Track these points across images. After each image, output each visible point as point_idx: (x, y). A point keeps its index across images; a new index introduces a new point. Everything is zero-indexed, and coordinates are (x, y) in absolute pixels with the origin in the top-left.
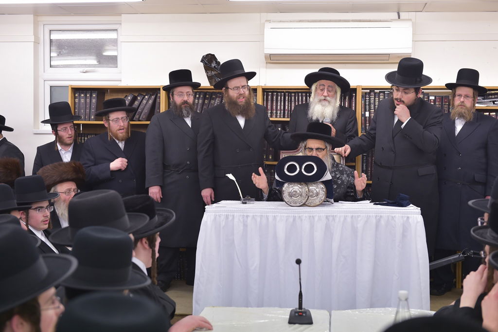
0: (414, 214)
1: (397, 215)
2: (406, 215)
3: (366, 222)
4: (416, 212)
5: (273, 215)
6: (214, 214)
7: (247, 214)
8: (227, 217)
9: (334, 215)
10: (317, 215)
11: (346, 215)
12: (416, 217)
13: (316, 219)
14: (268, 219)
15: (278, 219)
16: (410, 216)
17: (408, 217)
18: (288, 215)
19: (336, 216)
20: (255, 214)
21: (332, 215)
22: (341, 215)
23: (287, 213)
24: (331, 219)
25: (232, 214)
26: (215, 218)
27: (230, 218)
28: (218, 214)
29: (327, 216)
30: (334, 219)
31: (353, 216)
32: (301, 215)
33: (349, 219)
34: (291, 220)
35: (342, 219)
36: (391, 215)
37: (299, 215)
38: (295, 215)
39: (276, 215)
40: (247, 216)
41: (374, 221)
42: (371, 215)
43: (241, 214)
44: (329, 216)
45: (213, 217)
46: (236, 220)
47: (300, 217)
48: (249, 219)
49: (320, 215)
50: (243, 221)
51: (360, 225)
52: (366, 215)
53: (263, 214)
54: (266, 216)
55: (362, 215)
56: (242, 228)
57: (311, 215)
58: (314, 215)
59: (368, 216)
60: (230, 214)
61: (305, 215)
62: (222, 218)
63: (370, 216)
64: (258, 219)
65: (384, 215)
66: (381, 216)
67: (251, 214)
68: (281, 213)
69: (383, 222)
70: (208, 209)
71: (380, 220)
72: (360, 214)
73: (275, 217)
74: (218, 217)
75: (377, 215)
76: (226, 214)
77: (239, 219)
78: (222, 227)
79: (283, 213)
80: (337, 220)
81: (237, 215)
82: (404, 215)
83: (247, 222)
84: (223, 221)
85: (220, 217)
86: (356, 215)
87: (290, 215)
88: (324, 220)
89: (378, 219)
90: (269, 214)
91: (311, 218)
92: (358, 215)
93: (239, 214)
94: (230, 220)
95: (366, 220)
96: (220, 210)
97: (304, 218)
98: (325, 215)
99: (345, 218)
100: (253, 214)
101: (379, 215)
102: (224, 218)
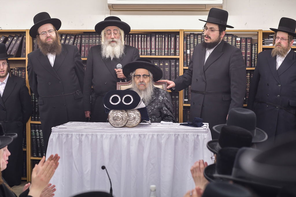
0: (202, 133)
1: (190, 134)
2: (196, 134)
3: (168, 139)
4: (204, 131)
5: (101, 134)
6: (58, 133)
7: (82, 133)
8: (67, 135)
9: (145, 133)
10: (133, 134)
11: (153, 133)
12: (204, 135)
13: (132, 137)
14: (97, 137)
15: (104, 137)
16: (199, 134)
17: (198, 135)
18: (112, 134)
19: (146, 134)
20: (87, 133)
21: (143, 133)
22: (150, 133)
23: (111, 133)
24: (142, 136)
25: (71, 133)
26: (59, 136)
27: (70, 136)
28: (60, 133)
29: (140, 135)
30: (145, 137)
31: (158, 134)
32: (121, 134)
33: (155, 137)
34: (114, 137)
35: (150, 137)
36: (186, 133)
37: (119, 134)
38: (116, 134)
39: (103, 134)
40: (82, 135)
41: (173, 138)
42: (171, 133)
43: (78, 133)
44: (141, 134)
45: (57, 136)
46: (74, 138)
47: (120, 135)
48: (83, 137)
49: (134, 134)
50: (79, 138)
51: (163, 141)
52: (168, 133)
53: (93, 134)
54: (96, 134)
55: (165, 133)
56: (78, 144)
57: (128, 134)
58: (130, 134)
59: (169, 134)
60: (69, 133)
61: (123, 134)
62: (64, 136)
63: (170, 134)
64: (90, 137)
65: (181, 133)
66: (178, 134)
67: (85, 134)
68: (106, 133)
69: (179, 139)
70: (53, 130)
71: (177, 138)
72: (163, 133)
73: (102, 136)
74: (61, 135)
75: (176, 133)
76: (66, 133)
77: (76, 137)
78: (63, 143)
79: (108, 133)
80: (147, 137)
81: (74, 134)
82: (195, 134)
83: (82, 139)
84: (64, 138)
85: (62, 135)
86: (161, 133)
87: (113, 134)
88: (137, 137)
89: (177, 136)
90: (98, 133)
91: (128, 136)
92: (162, 133)
93: (76, 133)
94: (69, 138)
95: (167, 137)
96: (63, 131)
97: (123, 136)
98: (139, 134)
99: (153, 136)
100: (86, 133)
101: (177, 133)
102: (65, 136)
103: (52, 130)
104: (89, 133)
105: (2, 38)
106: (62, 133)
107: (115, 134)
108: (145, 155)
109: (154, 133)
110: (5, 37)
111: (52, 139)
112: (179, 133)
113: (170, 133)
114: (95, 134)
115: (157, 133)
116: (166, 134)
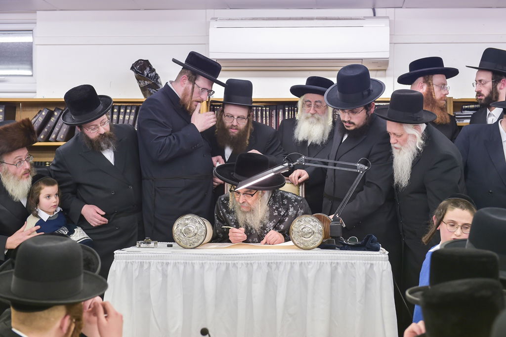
0: (379, 260)
1: (358, 261)
2: (369, 262)
3: (319, 270)
4: (382, 258)
5: (201, 262)
6: (125, 261)
7: (167, 261)
8: (142, 264)
9: (278, 261)
10: (257, 262)
11: (292, 261)
12: (382, 264)
13: (255, 267)
14: (194, 267)
15: (207, 267)
16: (374, 262)
17: (372, 265)
18: (219, 262)
19: (280, 263)
20: (177, 261)
21: (276, 261)
22: (286, 261)
23: (218, 260)
24: (274, 266)
25: (147, 261)
26: (126, 266)
27: (146, 266)
28: (129, 261)
29: (269, 263)
30: (278, 267)
31: (302, 263)
32: (236, 262)
33: (297, 268)
34: (223, 268)
35: (288, 267)
36: (350, 261)
37: (233, 262)
38: (228, 262)
39: (204, 262)
40: (167, 264)
41: (328, 269)
42: (325, 261)
43: (159, 261)
44: (272, 263)
45: (123, 265)
46: (153, 268)
47: (234, 264)
48: (170, 268)
49: (259, 262)
50: (162, 270)
51: (310, 275)
52: (319, 261)
53: (188, 261)
54: (192, 263)
55: (313, 261)
56: (160, 279)
57: (249, 262)
58: (252, 262)
59: (321, 263)
60: (145, 261)
61: (241, 262)
62: (135, 266)
63: (323, 263)
64: (182, 268)
65: (342, 261)
66: (337, 263)
67: (172, 261)
68: (210, 260)
69: (340, 271)
70: (117, 255)
71: (336, 268)
72: (311, 261)
73: (202, 265)
74: (129, 265)
75: (333, 261)
76: (140, 261)
77: (157, 267)
78: (134, 278)
79: (213, 260)
80: (282, 268)
81: (154, 262)
82: (367, 262)
83: (167, 271)
84: (136, 270)
85: (132, 264)
86: (306, 261)
87: (222, 262)
88: (265, 269)
89: (335, 266)
90: (195, 261)
91: (249, 265)
92: (309, 261)
93: (157, 261)
94: (145, 269)
95: (318, 268)
96: (133, 256)
97: (239, 266)
98: (268, 261)
99: (292, 264)
100: (175, 261)
101: (336, 261)
102: (137, 267)
103: (115, 255)
104: (179, 261)
105: (44, 111)
106: (132, 261)
107: (225, 262)
108: (280, 300)
109: (295, 261)
110: (48, 111)
111: (115, 271)
112: (339, 261)
113: (322, 261)
114: (190, 262)
115: (300, 261)
116: (315, 263)
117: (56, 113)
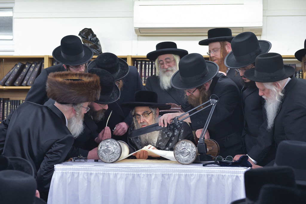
1: (227, 174)
2: (235, 175)
3: (198, 180)
5: (115, 173)
6: (61, 171)
7: (91, 172)
8: (73, 174)
9: (170, 173)
10: (154, 173)
11: (180, 173)
13: (153, 177)
14: (109, 176)
15: (119, 176)
16: (239, 175)
17: (237, 177)
18: (128, 173)
19: (171, 174)
20: (98, 172)
21: (168, 173)
22: (176, 173)
23: (127, 172)
24: (166, 177)
25: (77, 172)
26: (62, 175)
27: (76, 175)
28: (64, 171)
29: (163, 174)
30: (169, 178)
31: (186, 175)
32: (139, 173)
33: (183, 178)
34: (131, 177)
35: (177, 177)
36: (221, 174)
38: (134, 173)
39: (117, 173)
40: (91, 174)
41: (206, 179)
42: (203, 174)
43: (85, 172)
44: (165, 174)
45: (60, 175)
46: (81, 177)
47: (138, 174)
48: (93, 177)
49: (156, 173)
50: (88, 178)
51: (192, 183)
52: (199, 174)
53: (105, 172)
54: (108, 173)
55: (195, 173)
56: (86, 185)
57: (149, 173)
58: (151, 173)
59: (200, 175)
60: (75, 171)
61: (143, 173)
62: (69, 175)
63: (202, 175)
64: (101, 177)
65: (215, 174)
66: (212, 175)
67: (94, 172)
68: (121, 172)
69: (214, 180)
70: (56, 167)
71: (211, 179)
72: (193, 173)
73: (116, 175)
74: (64, 174)
75: (209, 173)
76: (71, 171)
77: (83, 176)
78: (67, 184)
79: (123, 171)
80: (172, 178)
81: (81, 172)
82: (233, 174)
83: (90, 179)
84: (69, 178)
85: (66, 174)
86: (189, 173)
87: (130, 173)
88: (160, 178)
89: (210, 178)
90: (111, 172)
91: (149, 176)
92: (191, 173)
93: (84, 172)
94: (75, 177)
95: (198, 178)
96: (67, 168)
97: (142, 176)
98: (162, 173)
99: (180, 176)
100: (96, 172)
101: (211, 174)
104: (100, 172)
106: (66, 171)
108: (171, 201)
109: (182, 173)
112: (213, 174)
113: (201, 174)
114: (107, 173)
115: (185, 173)
116: (196, 175)
117: (27, 66)
